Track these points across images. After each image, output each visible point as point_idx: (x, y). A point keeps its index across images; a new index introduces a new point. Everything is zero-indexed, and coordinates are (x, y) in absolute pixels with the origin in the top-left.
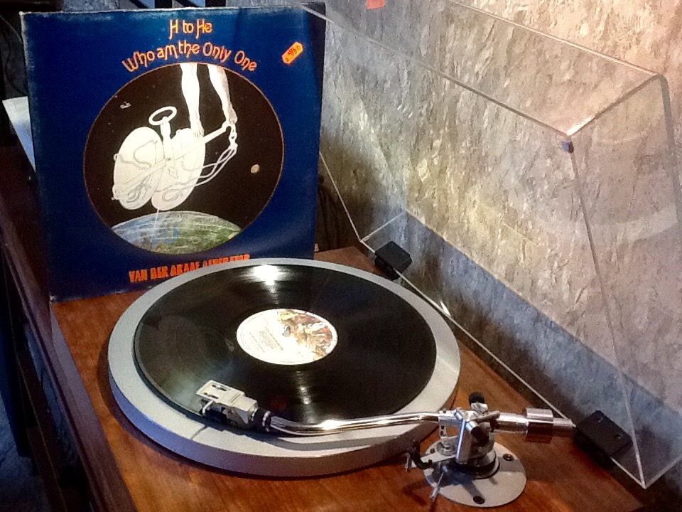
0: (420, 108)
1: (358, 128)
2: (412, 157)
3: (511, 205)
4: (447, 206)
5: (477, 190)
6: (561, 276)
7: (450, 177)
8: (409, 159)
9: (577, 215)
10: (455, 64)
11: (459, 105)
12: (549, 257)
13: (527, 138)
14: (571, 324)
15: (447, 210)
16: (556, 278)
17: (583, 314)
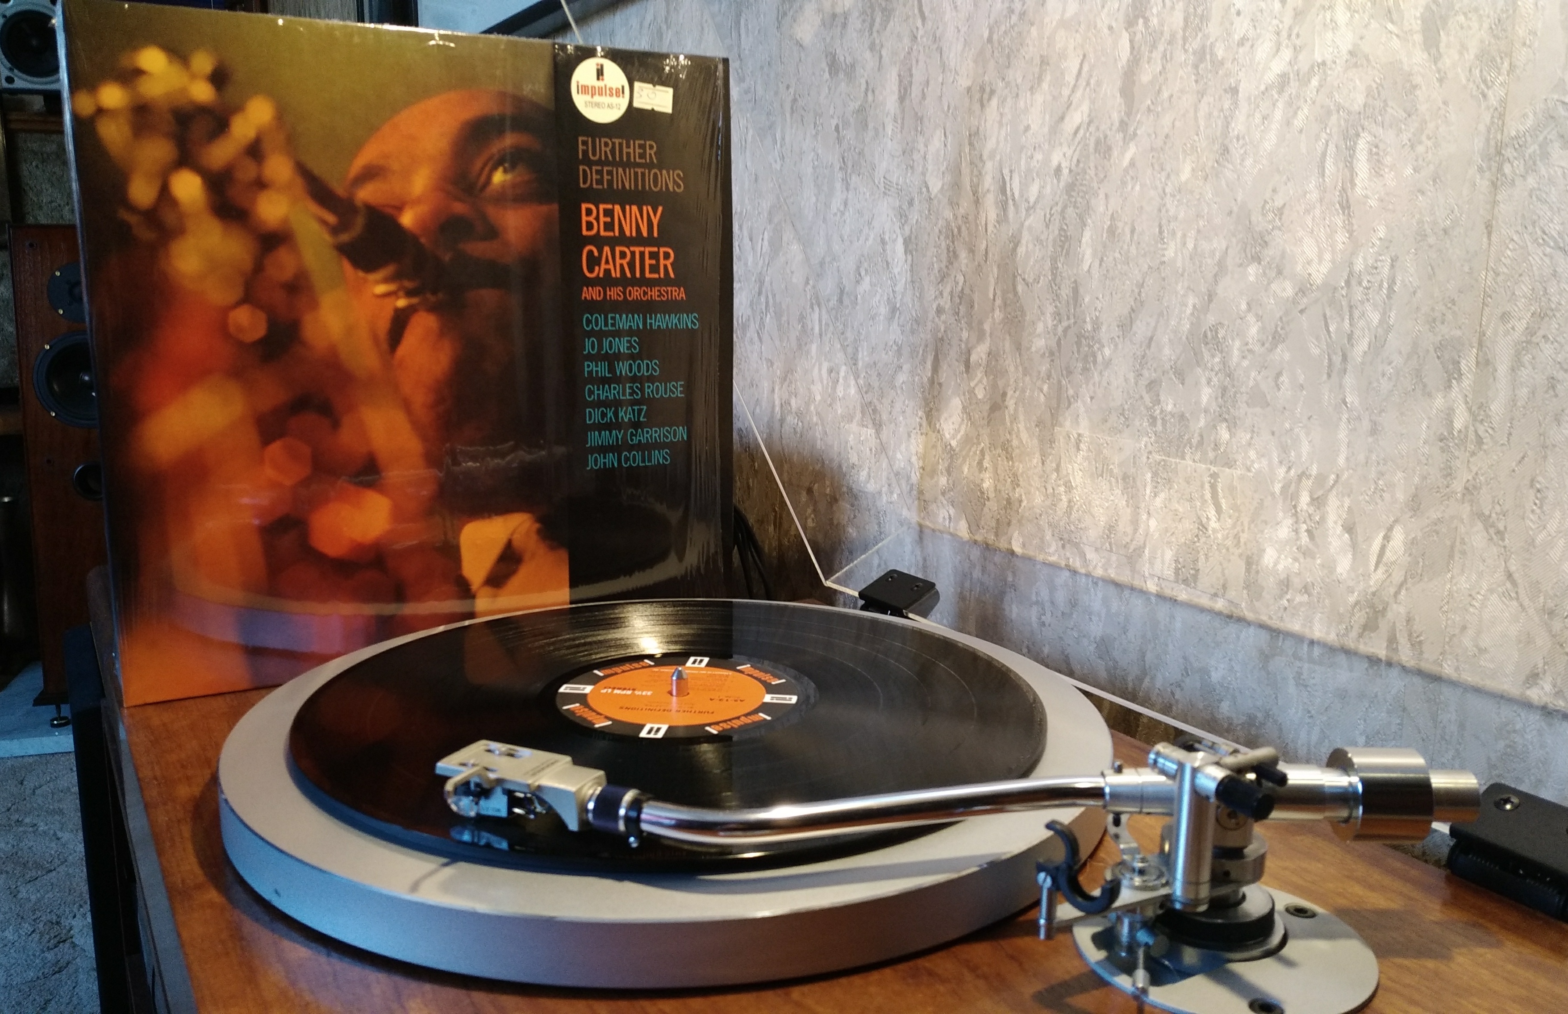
0: (936, 297)
1: (810, 400)
2: (927, 404)
3: (1170, 408)
4: (1015, 475)
5: (1082, 410)
6: (1323, 519)
7: (1016, 410)
8: (920, 413)
9: (1345, 358)
10: (1006, 172)
11: (1021, 250)
12: (1285, 489)
13: (1190, 245)
14: (1370, 626)
15: (1016, 484)
16: (1308, 531)
17: (1397, 593)
